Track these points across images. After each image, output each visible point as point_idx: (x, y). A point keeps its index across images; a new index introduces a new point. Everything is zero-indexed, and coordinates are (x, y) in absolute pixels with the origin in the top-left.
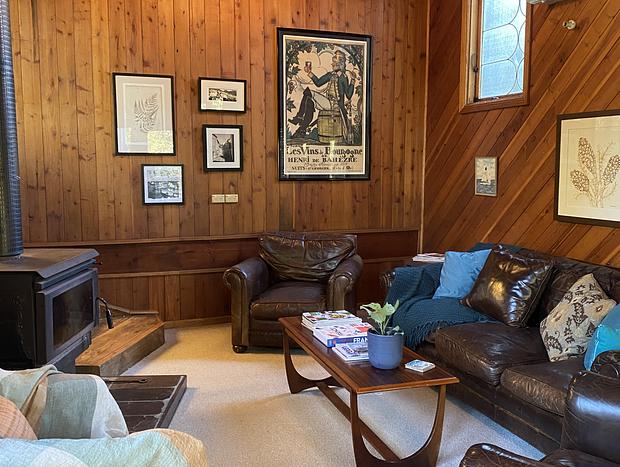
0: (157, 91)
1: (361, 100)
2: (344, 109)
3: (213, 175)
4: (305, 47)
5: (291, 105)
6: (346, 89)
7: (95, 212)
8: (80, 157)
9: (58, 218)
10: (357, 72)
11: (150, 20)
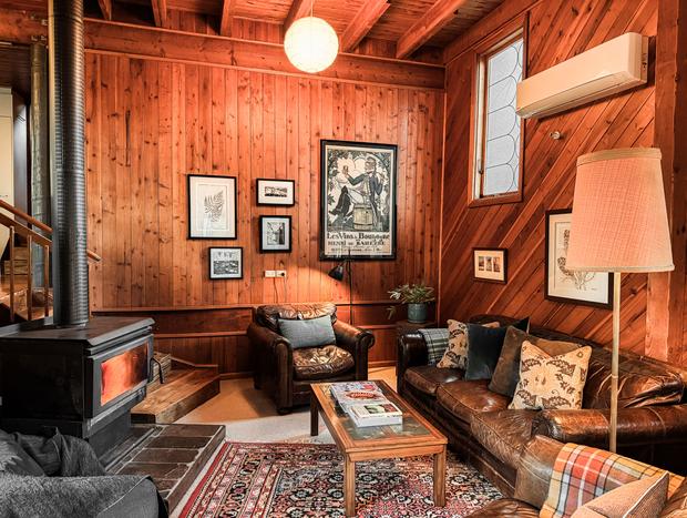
0: (223, 188)
1: (388, 196)
2: (374, 204)
3: (267, 255)
4: (343, 154)
5: (331, 199)
6: (376, 187)
7: (171, 283)
8: (160, 240)
9: (141, 288)
10: (385, 174)
11: (219, 133)
